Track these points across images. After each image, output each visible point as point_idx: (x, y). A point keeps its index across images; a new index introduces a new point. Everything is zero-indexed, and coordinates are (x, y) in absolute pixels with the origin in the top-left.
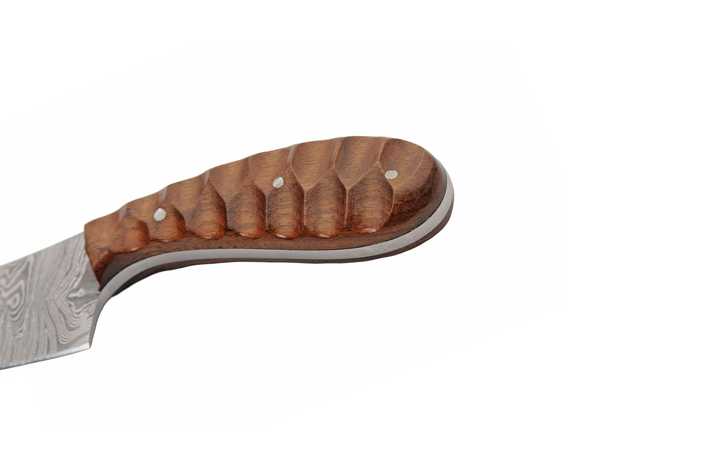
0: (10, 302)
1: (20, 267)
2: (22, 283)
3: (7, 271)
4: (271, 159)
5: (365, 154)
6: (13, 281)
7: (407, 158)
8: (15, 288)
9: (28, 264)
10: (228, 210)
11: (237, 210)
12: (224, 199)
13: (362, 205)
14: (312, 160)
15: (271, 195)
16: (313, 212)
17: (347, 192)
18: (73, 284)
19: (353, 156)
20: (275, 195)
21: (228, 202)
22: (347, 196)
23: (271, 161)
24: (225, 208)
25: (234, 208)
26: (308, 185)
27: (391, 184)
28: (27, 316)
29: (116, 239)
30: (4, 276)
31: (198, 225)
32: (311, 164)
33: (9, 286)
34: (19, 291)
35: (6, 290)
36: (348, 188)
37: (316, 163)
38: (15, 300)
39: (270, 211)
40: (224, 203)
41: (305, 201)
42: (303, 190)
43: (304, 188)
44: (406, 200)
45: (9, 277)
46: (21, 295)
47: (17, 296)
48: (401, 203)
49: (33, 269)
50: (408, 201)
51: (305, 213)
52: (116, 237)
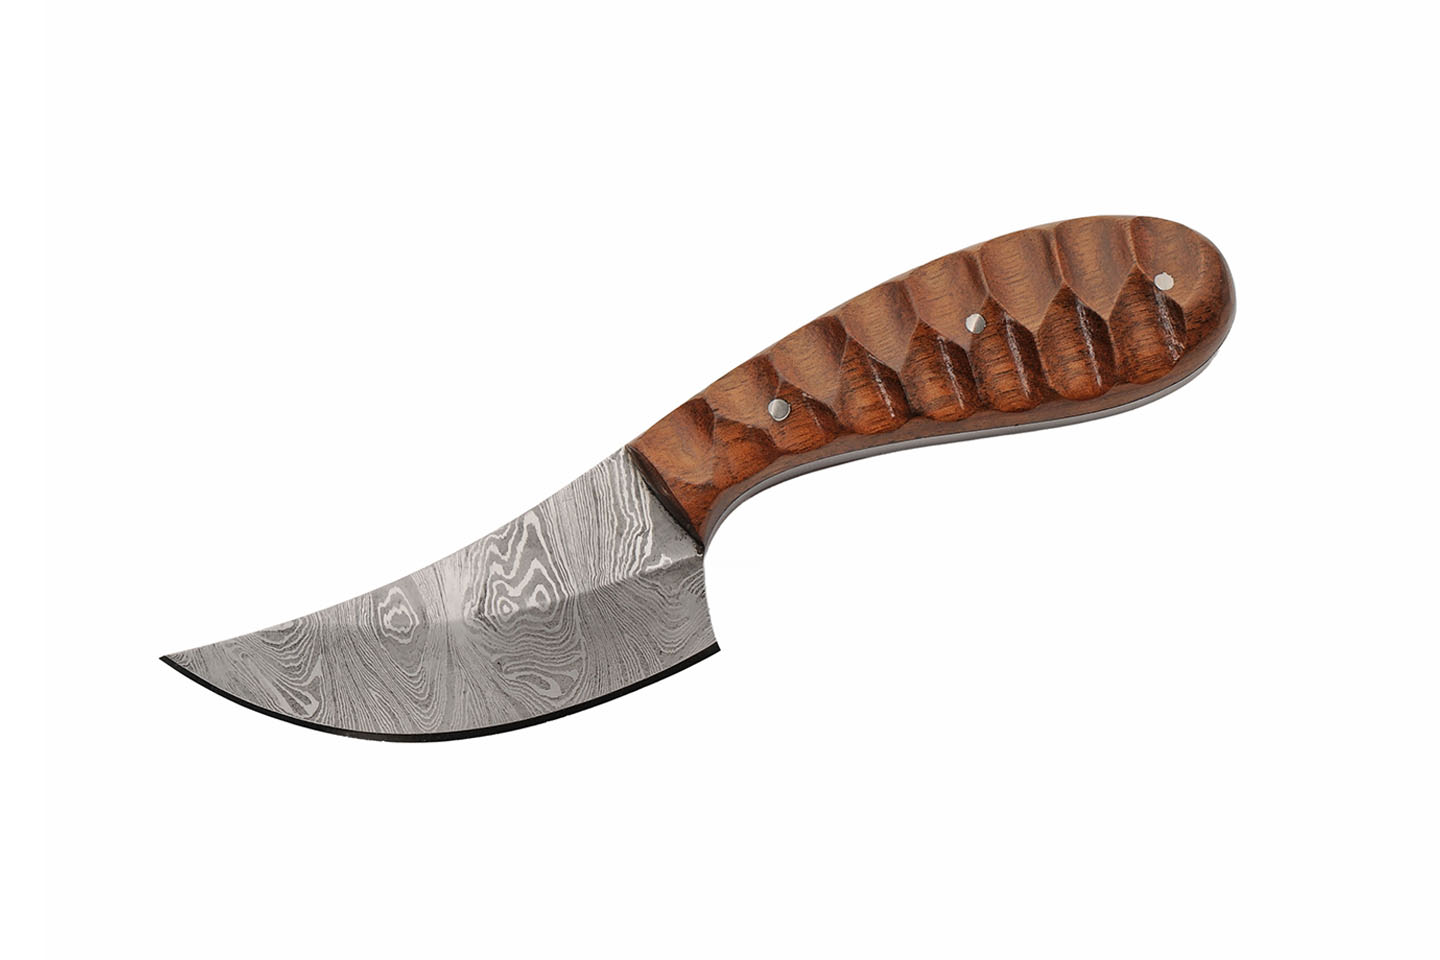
0: (532, 602)
1: (518, 538)
2: (536, 564)
3: (494, 549)
4: (934, 283)
5: (1096, 251)
6: (517, 564)
7: (1170, 248)
8: (529, 575)
9: (531, 528)
10: (903, 382)
11: (916, 380)
12: (890, 365)
13: (1132, 339)
14: (1011, 274)
15: (972, 347)
16: (1055, 362)
17: (1108, 323)
18: (642, 549)
19: (1079, 258)
20: (979, 346)
21: (899, 370)
22: (1110, 330)
23: (934, 286)
24: (898, 381)
25: (912, 378)
26: (1033, 321)
27: (1174, 299)
28: (577, 618)
29: (716, 464)
30: (493, 558)
31: (854, 415)
32: (1014, 282)
33: (513, 574)
34: (538, 578)
35: (513, 583)
36: (1106, 316)
37: (1022, 280)
38: (540, 596)
39: (980, 373)
40: (892, 372)
41: (1039, 348)
42: (1028, 332)
43: (1028, 327)
44: (1204, 320)
45: (505, 558)
46: (548, 587)
47: (540, 588)
48: (1198, 325)
49: (545, 536)
50: (1207, 321)
51: (1044, 366)
52: (714, 461)
